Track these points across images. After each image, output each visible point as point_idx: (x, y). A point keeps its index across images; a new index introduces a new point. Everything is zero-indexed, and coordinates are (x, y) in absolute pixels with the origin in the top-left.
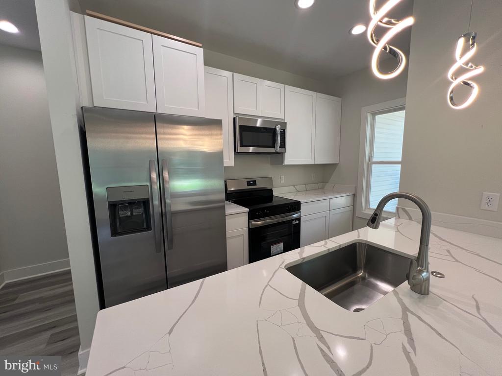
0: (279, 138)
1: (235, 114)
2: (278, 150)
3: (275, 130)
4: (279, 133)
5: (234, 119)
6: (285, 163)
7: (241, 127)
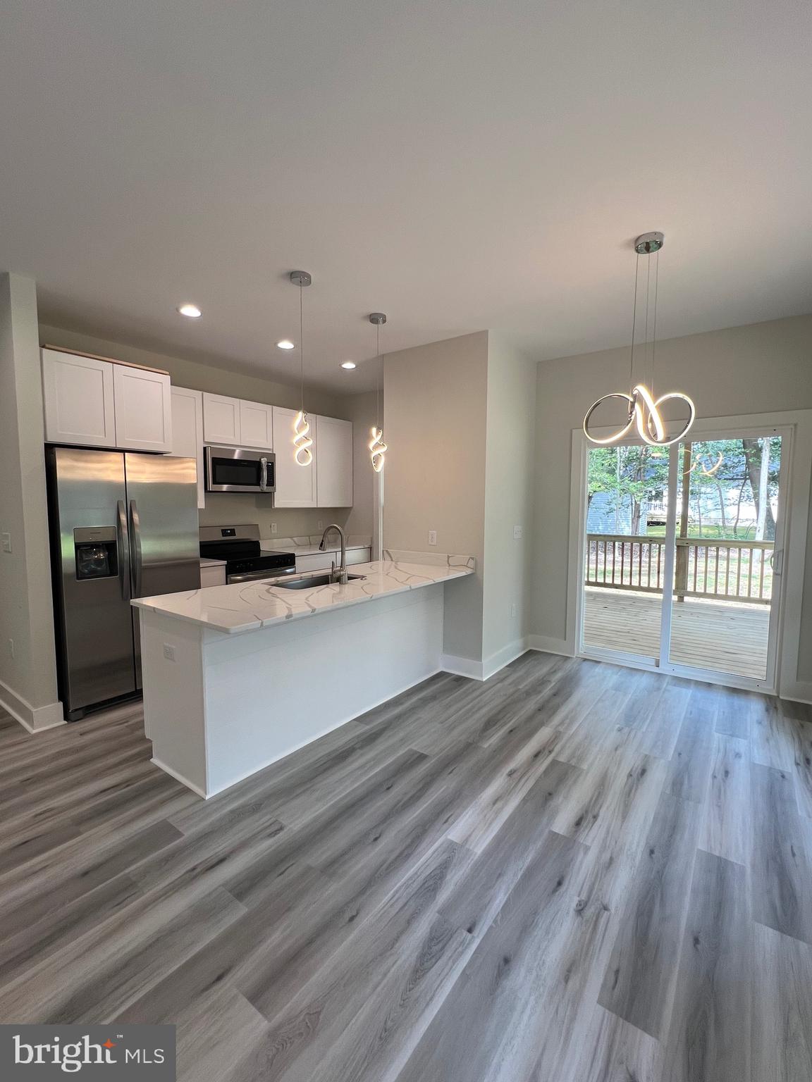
0: (265, 474)
1: (205, 442)
2: (265, 488)
3: (260, 463)
4: (265, 467)
5: (205, 449)
6: (276, 506)
7: (213, 459)
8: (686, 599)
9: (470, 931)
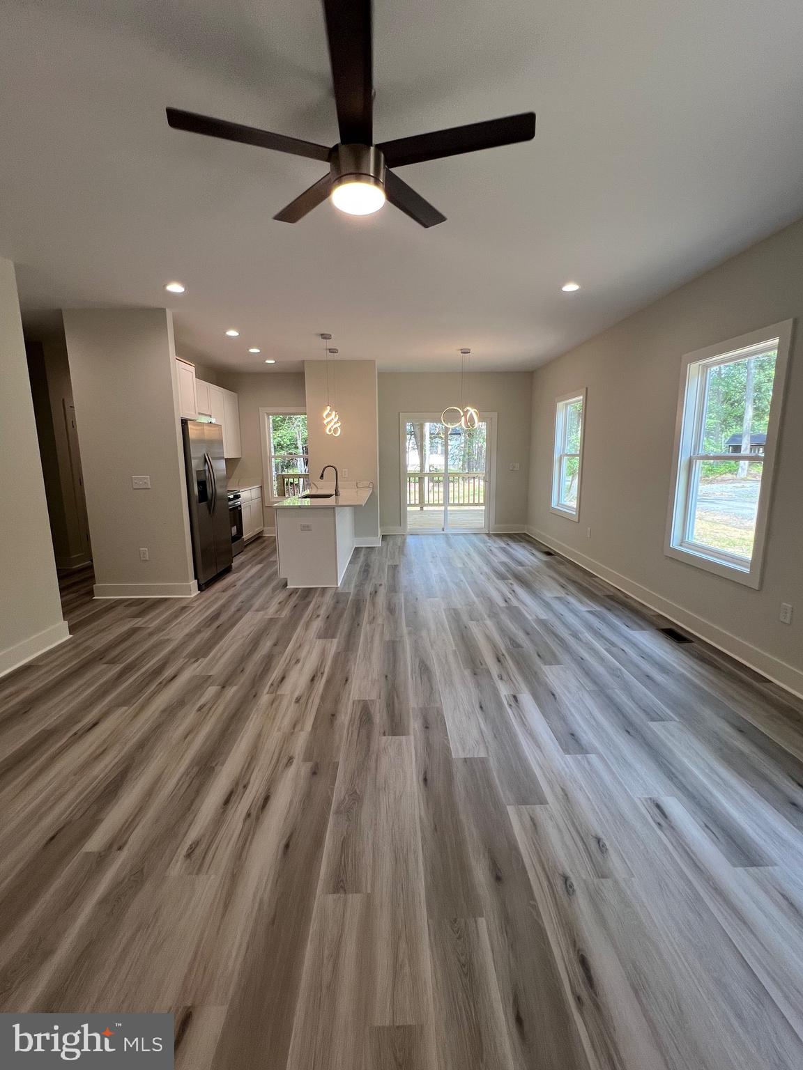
8: (425, 508)
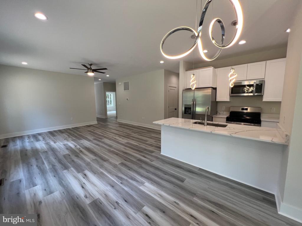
2: (255, 94)
4: (254, 86)
6: (263, 101)
9: (121, 183)
